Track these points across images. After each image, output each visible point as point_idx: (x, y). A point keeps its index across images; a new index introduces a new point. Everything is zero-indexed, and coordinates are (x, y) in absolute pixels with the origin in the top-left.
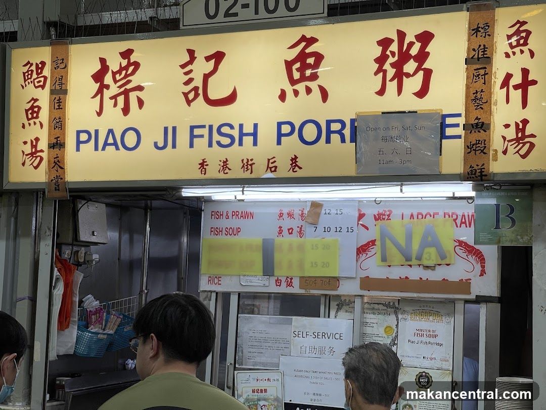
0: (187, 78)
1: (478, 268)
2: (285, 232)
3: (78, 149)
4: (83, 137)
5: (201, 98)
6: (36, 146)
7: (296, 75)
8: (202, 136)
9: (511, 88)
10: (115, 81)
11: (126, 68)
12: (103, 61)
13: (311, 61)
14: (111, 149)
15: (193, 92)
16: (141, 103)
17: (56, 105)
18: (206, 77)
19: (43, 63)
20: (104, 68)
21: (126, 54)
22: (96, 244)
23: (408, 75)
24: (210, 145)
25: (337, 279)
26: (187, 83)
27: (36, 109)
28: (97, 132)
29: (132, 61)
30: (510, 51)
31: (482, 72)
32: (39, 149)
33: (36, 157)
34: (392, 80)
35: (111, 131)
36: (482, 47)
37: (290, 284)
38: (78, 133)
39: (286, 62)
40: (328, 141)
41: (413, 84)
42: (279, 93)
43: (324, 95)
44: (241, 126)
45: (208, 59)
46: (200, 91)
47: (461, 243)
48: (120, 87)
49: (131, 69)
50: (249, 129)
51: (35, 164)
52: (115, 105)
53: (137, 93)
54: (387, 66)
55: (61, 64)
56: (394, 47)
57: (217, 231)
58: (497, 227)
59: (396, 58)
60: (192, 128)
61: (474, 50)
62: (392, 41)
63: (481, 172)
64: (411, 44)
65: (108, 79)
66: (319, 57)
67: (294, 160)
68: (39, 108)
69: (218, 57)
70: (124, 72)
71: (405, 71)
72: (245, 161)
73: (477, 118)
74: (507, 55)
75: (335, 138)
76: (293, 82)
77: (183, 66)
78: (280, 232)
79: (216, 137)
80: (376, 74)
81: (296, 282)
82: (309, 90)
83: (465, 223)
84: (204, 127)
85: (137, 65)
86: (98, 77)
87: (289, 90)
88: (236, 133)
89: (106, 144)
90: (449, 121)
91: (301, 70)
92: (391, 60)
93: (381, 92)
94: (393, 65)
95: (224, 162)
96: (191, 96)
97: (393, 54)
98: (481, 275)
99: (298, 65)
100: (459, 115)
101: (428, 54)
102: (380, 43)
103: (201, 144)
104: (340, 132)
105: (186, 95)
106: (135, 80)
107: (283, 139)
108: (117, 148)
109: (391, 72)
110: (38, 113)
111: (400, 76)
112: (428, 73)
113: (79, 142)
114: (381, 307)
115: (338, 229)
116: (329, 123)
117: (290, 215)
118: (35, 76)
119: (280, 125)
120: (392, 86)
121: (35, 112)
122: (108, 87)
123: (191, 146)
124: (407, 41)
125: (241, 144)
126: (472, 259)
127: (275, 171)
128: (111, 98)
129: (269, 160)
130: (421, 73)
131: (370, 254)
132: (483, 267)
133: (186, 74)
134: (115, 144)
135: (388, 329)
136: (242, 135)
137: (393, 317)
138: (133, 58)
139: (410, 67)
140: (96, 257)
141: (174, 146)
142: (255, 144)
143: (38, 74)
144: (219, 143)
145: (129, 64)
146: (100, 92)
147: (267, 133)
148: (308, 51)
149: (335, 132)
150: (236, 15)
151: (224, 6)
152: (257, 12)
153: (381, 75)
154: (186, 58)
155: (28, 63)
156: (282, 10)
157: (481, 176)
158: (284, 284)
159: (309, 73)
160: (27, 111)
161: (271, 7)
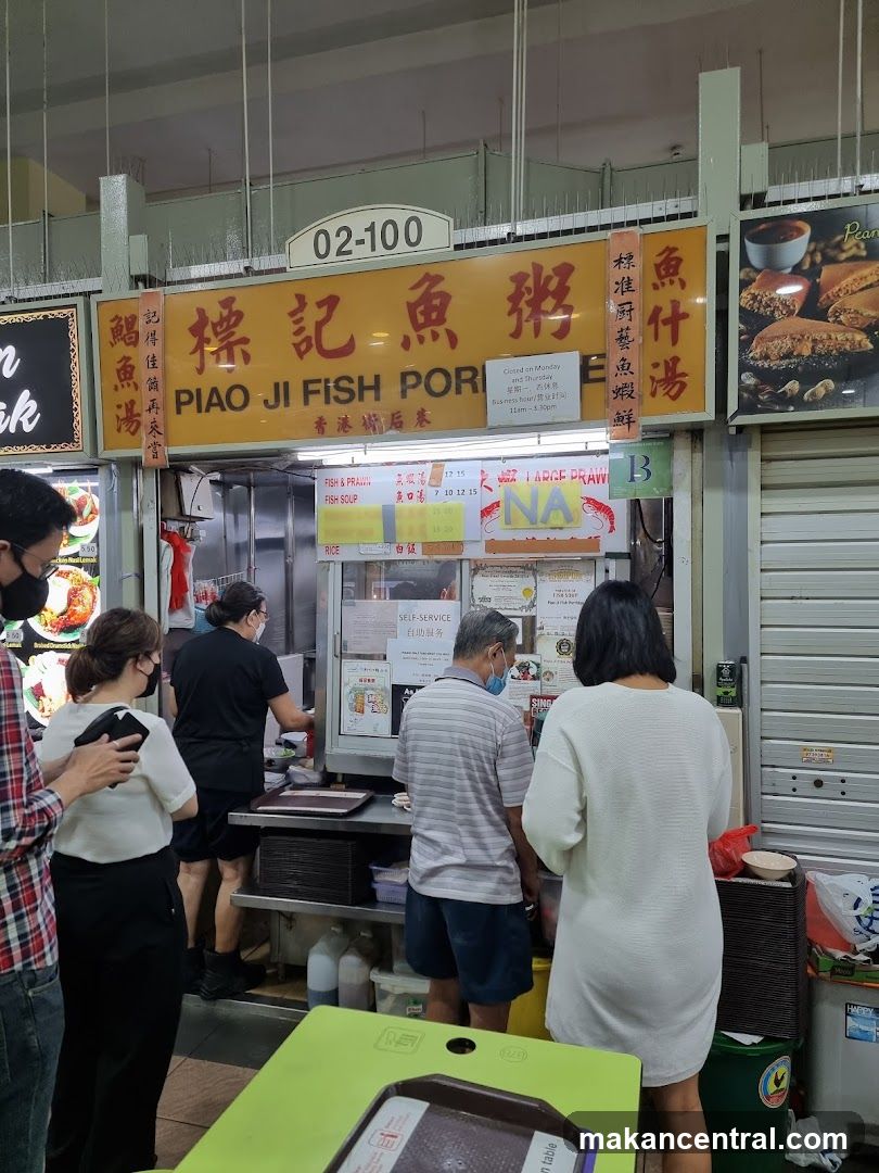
0: (296, 327)
1: (607, 524)
2: (405, 497)
3: (179, 412)
4: (184, 398)
5: (314, 349)
6: (131, 410)
7: (421, 319)
8: (318, 392)
9: (660, 323)
10: (216, 334)
11: (227, 319)
12: (201, 312)
13: (437, 302)
14: (215, 410)
15: (305, 343)
16: (247, 357)
17: (150, 364)
18: (319, 325)
19: (134, 318)
20: (203, 320)
21: (227, 303)
22: (202, 519)
23: (546, 313)
25: (460, 543)
26: (297, 333)
27: (129, 369)
28: (199, 391)
29: (234, 309)
30: (659, 283)
31: (627, 307)
32: (135, 412)
33: (133, 422)
34: (528, 320)
35: (214, 391)
36: (626, 279)
37: (412, 551)
38: (178, 393)
39: (408, 304)
40: (458, 391)
42: (401, 340)
43: (453, 340)
44: (361, 379)
45: (320, 304)
46: (313, 342)
47: (589, 500)
48: (222, 340)
49: (233, 319)
50: (369, 381)
51: (132, 429)
53: (243, 346)
54: (522, 304)
55: (153, 317)
56: (530, 283)
57: (333, 500)
58: (631, 480)
59: (532, 295)
60: (306, 383)
61: (617, 283)
62: (529, 275)
63: (629, 419)
64: (549, 278)
65: (208, 332)
66: (447, 298)
67: (422, 413)
68: (133, 367)
69: (332, 302)
70: (225, 324)
71: (543, 308)
72: (367, 418)
73: (623, 359)
74: (656, 287)
75: (466, 388)
76: (418, 327)
77: (292, 314)
78: (400, 498)
79: (333, 392)
80: (510, 314)
81: (418, 549)
82: (435, 336)
83: (593, 479)
84: (319, 381)
85: (240, 315)
86: (197, 330)
87: (413, 335)
88: (355, 387)
89: (210, 404)
90: (593, 362)
91: (426, 314)
92: (527, 297)
93: (517, 334)
94: (529, 303)
95: (343, 419)
96: (303, 347)
97: (529, 290)
98: (611, 531)
99: (422, 308)
100: (604, 356)
101: (568, 288)
102: (514, 278)
103: (317, 401)
104: (472, 381)
105: (297, 346)
106: (239, 332)
107: (408, 391)
108: (223, 409)
109: (527, 311)
110: (131, 374)
111: (537, 314)
113: (179, 404)
114: (518, 569)
115: (461, 492)
116: (459, 371)
117: (410, 479)
118: (125, 332)
119: (404, 375)
120: (528, 327)
121: (128, 372)
122: (208, 341)
123: (306, 403)
124: (544, 276)
125: (361, 398)
126: (601, 515)
127: (401, 426)
128: (213, 353)
129: (393, 415)
130: (561, 311)
131: (494, 516)
132: (612, 523)
133: (296, 322)
134: (220, 404)
135: (526, 591)
136: (362, 388)
137: (532, 578)
138: (235, 307)
139: (549, 303)
140: (203, 533)
141: (287, 404)
142: (377, 398)
143: (127, 329)
144: (336, 399)
145: (231, 313)
146: (199, 348)
148: (433, 291)
149: (466, 381)
150: (350, 252)
151: (336, 243)
152: (373, 249)
153: (515, 315)
154: (295, 304)
155: (117, 317)
156: (402, 245)
157: (629, 423)
158: (405, 550)
159: (434, 316)
160: (118, 371)
161: (390, 242)
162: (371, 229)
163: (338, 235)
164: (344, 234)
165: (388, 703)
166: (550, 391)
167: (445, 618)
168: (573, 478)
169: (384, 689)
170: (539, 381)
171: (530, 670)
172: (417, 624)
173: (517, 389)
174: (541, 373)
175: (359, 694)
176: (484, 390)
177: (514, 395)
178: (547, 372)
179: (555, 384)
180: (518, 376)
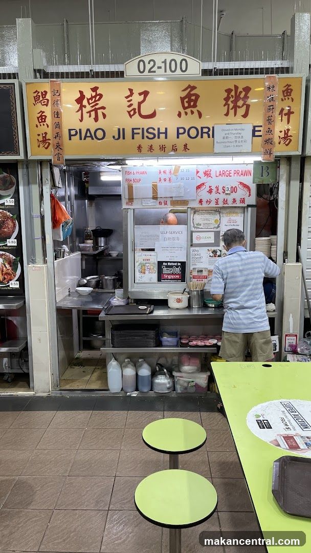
0: (129, 103)
1: (248, 193)
2: (162, 180)
3: (70, 139)
4: (73, 133)
5: (137, 114)
6: (45, 137)
7: (186, 105)
8: (139, 133)
9: (283, 115)
10: (89, 104)
11: (95, 97)
12: (81, 92)
13: (193, 98)
14: (89, 139)
15: (133, 111)
16: (104, 116)
17: (56, 116)
18: (140, 104)
19: (46, 92)
20: (82, 96)
21: (95, 89)
23: (239, 107)
24: (143, 138)
25: (187, 201)
26: (129, 106)
27: (44, 117)
28: (80, 130)
30: (283, 98)
32: (47, 138)
33: (46, 143)
34: (232, 109)
35: (88, 130)
36: (272, 96)
37: (166, 204)
38: (70, 130)
39: (181, 98)
40: (202, 137)
41: (241, 111)
42: (178, 113)
43: (200, 115)
44: (159, 129)
45: (140, 94)
46: (137, 111)
47: (241, 183)
48: (92, 107)
49: (98, 97)
50: (162, 130)
51: (46, 146)
52: (90, 116)
53: (102, 110)
54: (229, 102)
55: (57, 93)
56: (233, 93)
57: (129, 181)
58: (262, 176)
59: (234, 98)
60: (133, 129)
61: (268, 97)
62: (232, 90)
64: (241, 92)
65: (85, 102)
66: (197, 96)
67: (186, 146)
68: (46, 117)
69: (145, 94)
70: (94, 99)
71: (238, 105)
72: (161, 146)
73: (269, 128)
74: (282, 100)
75: (205, 135)
76: (185, 108)
77: (127, 97)
78: (160, 180)
79: (146, 134)
80: (224, 106)
81: (169, 203)
82: (192, 112)
84: (139, 129)
85: (101, 96)
86: (80, 101)
87: (183, 112)
88: (156, 132)
89: (86, 137)
90: (257, 129)
91: (189, 102)
92: (232, 99)
93: (227, 114)
94: (232, 102)
95: (150, 146)
96: (132, 113)
97: (232, 96)
99: (187, 100)
100: (261, 126)
101: (248, 97)
102: (226, 91)
103: (138, 137)
104: (207, 133)
105: (129, 112)
106: (101, 103)
107: (180, 135)
108: (93, 139)
109: (231, 105)
110: (45, 119)
111: (236, 107)
112: (248, 107)
113: (70, 136)
114: (213, 212)
115: (187, 179)
116: (202, 128)
117: (164, 172)
118: (41, 99)
119: (178, 129)
120: (232, 112)
121: (43, 119)
122: (85, 107)
123: (133, 138)
124: (239, 91)
125: (159, 137)
126: (246, 190)
127: (176, 150)
128: (87, 113)
129: (173, 146)
130: (245, 106)
131: (202, 189)
132: (250, 193)
133: (129, 101)
134: (91, 136)
135: (216, 221)
136: (159, 133)
137: (218, 215)
138: (98, 92)
139: (240, 103)
141: (124, 138)
142: (166, 137)
143: (43, 98)
144: (147, 137)
145: (97, 95)
146: (81, 109)
147: (172, 133)
148: (192, 93)
149: (205, 133)
150: (155, 72)
151: (148, 67)
152: (165, 71)
153: (227, 106)
154: (129, 93)
155: (37, 91)
156: (178, 71)
157: (270, 154)
158: (163, 204)
159: (192, 104)
160: (38, 118)
161: (173, 69)
162: (165, 62)
163: (149, 63)
164: (152, 63)
165: (156, 269)
166: (241, 140)
167: (180, 232)
168: (235, 173)
169: (154, 263)
170: (235, 135)
171: (217, 253)
172: (168, 235)
173: (227, 138)
174: (236, 132)
175: (143, 266)
176: (213, 137)
177: (226, 140)
178: (239, 131)
179: (242, 137)
180: (227, 132)
